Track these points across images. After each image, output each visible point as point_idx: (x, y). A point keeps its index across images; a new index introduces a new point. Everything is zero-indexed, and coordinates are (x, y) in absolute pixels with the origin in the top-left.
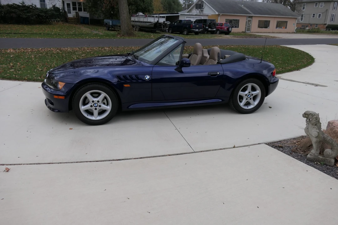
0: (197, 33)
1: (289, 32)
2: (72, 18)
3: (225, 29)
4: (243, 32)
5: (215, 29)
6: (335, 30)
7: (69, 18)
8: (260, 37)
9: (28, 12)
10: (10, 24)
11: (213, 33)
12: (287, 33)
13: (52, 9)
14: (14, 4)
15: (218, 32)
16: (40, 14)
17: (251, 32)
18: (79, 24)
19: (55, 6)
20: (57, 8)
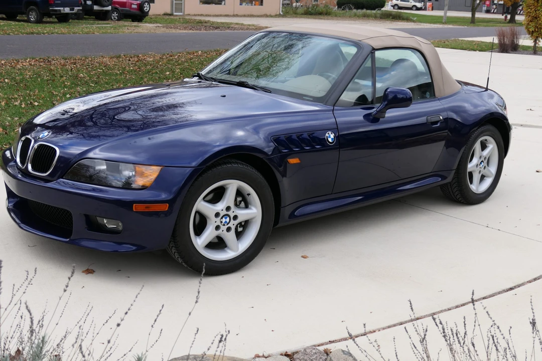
0: (63, 19)
1: (268, 14)
3: (134, 6)
4: (165, 14)
5: (109, 8)
6: (362, 8)
8: (228, 26)
11: (103, 16)
12: (266, 16)
15: (115, 15)
17: (186, 13)
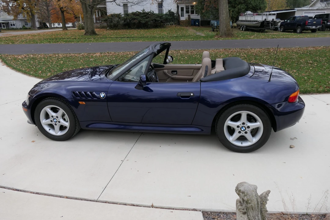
2: (184, 21)
7: (182, 21)
9: (147, 18)
10: (133, 29)
13: (168, 13)
14: (137, 12)
16: (156, 19)
18: (190, 26)
19: (170, 10)
20: (172, 12)
